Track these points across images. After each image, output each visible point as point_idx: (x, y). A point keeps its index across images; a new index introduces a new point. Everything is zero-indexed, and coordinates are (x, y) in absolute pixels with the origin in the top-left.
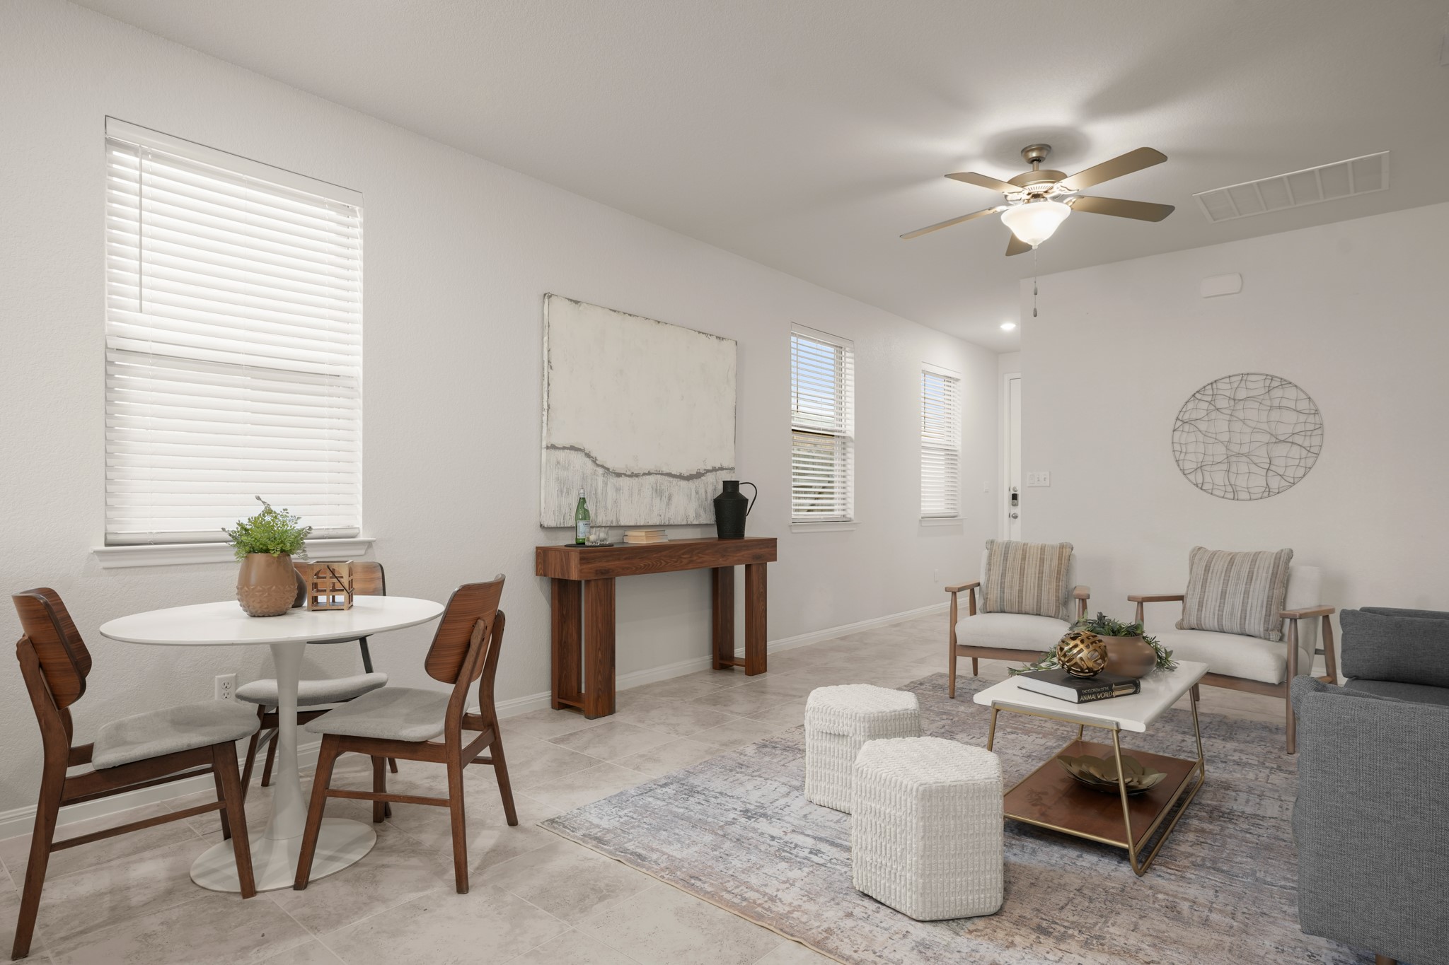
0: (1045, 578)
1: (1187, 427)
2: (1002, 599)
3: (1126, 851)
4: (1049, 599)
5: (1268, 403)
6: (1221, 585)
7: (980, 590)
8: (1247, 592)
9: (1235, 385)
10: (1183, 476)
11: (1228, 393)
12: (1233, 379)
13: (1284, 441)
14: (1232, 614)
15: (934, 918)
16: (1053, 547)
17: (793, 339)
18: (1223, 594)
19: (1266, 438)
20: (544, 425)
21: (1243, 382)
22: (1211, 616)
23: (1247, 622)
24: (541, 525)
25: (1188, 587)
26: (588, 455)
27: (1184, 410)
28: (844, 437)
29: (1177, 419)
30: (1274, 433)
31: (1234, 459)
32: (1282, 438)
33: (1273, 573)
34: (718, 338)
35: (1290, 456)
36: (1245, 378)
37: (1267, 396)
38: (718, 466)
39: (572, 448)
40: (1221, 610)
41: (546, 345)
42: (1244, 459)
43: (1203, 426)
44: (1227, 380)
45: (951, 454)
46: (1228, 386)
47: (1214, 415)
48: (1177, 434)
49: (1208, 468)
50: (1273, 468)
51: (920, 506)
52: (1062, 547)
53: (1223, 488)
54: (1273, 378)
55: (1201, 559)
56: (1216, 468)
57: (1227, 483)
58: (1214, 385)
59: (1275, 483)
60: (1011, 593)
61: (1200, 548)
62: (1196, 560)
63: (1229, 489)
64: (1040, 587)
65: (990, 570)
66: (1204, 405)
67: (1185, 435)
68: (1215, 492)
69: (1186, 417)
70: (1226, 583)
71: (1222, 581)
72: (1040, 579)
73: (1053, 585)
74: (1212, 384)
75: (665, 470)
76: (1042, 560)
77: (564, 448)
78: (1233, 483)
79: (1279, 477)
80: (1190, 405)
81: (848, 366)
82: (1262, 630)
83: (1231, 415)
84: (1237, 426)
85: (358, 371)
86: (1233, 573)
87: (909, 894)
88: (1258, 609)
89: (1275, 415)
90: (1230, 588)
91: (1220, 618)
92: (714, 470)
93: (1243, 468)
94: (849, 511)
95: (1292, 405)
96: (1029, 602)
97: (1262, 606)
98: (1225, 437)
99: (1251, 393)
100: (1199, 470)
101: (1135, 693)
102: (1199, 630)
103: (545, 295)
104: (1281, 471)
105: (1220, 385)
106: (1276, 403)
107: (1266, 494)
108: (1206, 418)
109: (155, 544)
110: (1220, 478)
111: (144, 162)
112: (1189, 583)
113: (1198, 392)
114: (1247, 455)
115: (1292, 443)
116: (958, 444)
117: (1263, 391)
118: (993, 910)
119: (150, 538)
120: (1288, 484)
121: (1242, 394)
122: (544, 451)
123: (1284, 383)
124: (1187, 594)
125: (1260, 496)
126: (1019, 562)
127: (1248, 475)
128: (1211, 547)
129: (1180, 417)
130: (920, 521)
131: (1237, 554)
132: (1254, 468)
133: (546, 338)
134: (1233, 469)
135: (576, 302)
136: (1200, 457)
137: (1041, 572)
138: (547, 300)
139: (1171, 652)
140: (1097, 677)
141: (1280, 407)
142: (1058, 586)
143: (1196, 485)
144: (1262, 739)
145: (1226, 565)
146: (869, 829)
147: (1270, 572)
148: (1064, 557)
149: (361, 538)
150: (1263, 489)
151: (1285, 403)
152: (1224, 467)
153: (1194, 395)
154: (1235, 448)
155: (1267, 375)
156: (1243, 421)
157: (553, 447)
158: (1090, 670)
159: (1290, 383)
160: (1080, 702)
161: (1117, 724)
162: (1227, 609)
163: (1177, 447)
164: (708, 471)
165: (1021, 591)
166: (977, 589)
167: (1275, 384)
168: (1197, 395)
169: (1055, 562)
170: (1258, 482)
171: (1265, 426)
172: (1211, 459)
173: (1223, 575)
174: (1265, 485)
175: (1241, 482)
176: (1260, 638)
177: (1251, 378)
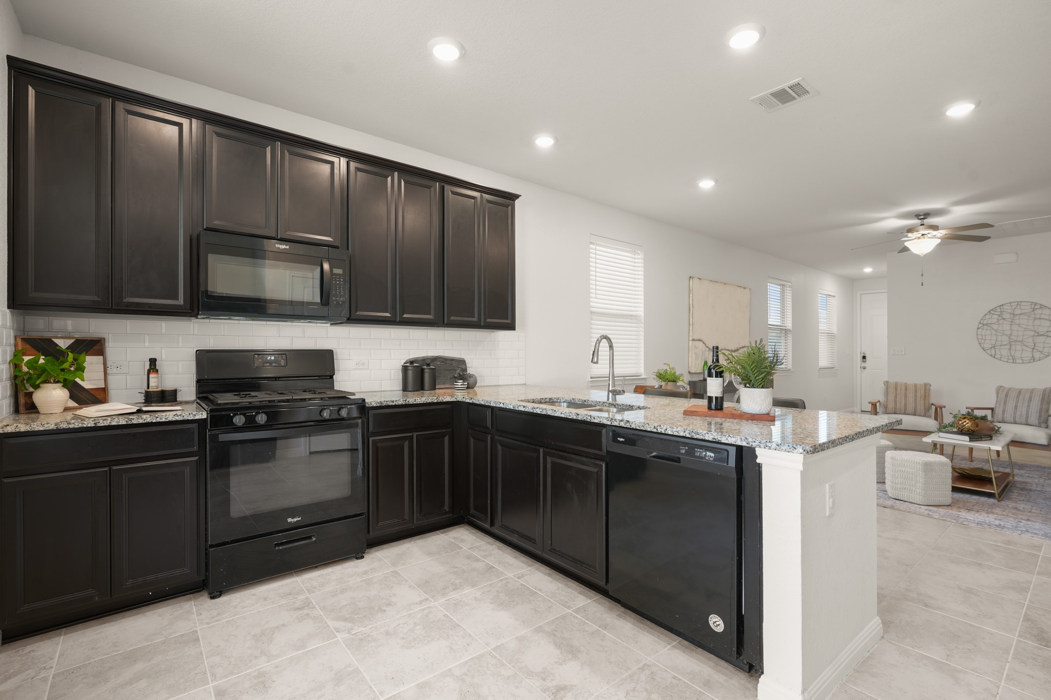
0: (918, 398)
1: (985, 327)
2: (895, 408)
3: (994, 494)
4: (920, 407)
5: (1033, 316)
6: (1014, 403)
7: (880, 404)
8: (1028, 406)
9: (1014, 307)
10: (984, 352)
11: (1010, 311)
12: (1012, 304)
13: (1042, 335)
14: (1021, 416)
15: (928, 504)
16: (920, 385)
17: (769, 284)
18: (1016, 407)
19: (1032, 333)
20: (691, 331)
21: (1019, 306)
22: (1010, 416)
23: (1029, 419)
24: (689, 372)
25: (996, 403)
26: (704, 343)
27: (984, 319)
28: (785, 329)
29: (980, 323)
30: (1037, 331)
31: (1014, 343)
32: (1041, 333)
33: (1042, 398)
34: (744, 288)
35: (1046, 342)
36: (1019, 304)
37: (1032, 313)
38: (744, 346)
39: (699, 340)
40: (1015, 413)
41: (691, 298)
42: (1020, 343)
43: (995, 327)
44: (1009, 305)
45: (831, 336)
46: (1010, 308)
47: (1001, 322)
48: (979, 330)
49: (998, 347)
50: (1036, 348)
51: (819, 363)
52: (925, 385)
53: (1007, 357)
54: (1036, 304)
55: (1003, 391)
56: (1002, 347)
57: (1009, 355)
58: (1002, 307)
59: (1037, 355)
60: (900, 405)
61: (1001, 386)
62: (1000, 391)
63: (1011, 358)
64: (916, 403)
65: (887, 395)
66: (996, 317)
67: (984, 331)
68: (1002, 359)
69: (985, 322)
70: (1017, 402)
71: (1015, 401)
72: (916, 399)
73: (923, 402)
74: (1000, 306)
75: (727, 348)
76: (916, 391)
77: (697, 340)
78: (1013, 355)
79: (1040, 353)
80: (987, 317)
81: (788, 294)
82: (1037, 422)
83: (1012, 322)
84: (1015, 327)
85: (642, 314)
86: (1021, 398)
87: (918, 496)
88: (1035, 413)
89: (1037, 322)
90: (1020, 404)
91: (1015, 417)
92: (743, 347)
93: (1019, 348)
94: (789, 365)
95: (1047, 317)
96: (910, 408)
97: (1037, 412)
98: (1008, 333)
99: (1023, 311)
100: (993, 348)
101: (991, 440)
102: (1003, 422)
103: (690, 277)
104: (1041, 349)
105: (1005, 307)
106: (1038, 316)
107: (1032, 361)
108: (997, 323)
109: (598, 378)
110: (1005, 352)
111: (597, 247)
112: (997, 402)
113: (992, 310)
114: (1021, 342)
115: (1048, 336)
116: (835, 330)
117: (1030, 310)
118: (948, 504)
119: (596, 376)
120: (1044, 356)
121: (1018, 312)
122: (691, 342)
123: (1042, 307)
124: (996, 407)
125: (1028, 361)
126: (903, 392)
127: (1021, 351)
128: (1007, 386)
129: (982, 322)
130: (819, 370)
131: (1022, 389)
132: (1025, 348)
133: (691, 295)
134: (1013, 348)
135: (700, 279)
136: (994, 342)
137: (916, 396)
138: (691, 280)
139: (1000, 427)
140: (974, 433)
141: (1040, 319)
142: (925, 402)
143: (991, 356)
144: (1037, 470)
145: (1017, 394)
146: (899, 476)
147: (1041, 397)
148: (927, 387)
149: (643, 377)
150: (1030, 358)
151: (1042, 316)
152: (1008, 347)
153: (989, 312)
154: (1014, 338)
155: (1032, 303)
156: (1019, 325)
157: (693, 340)
158: (972, 430)
159: (1046, 307)
160: (970, 441)
161: (989, 447)
162: (1018, 413)
163: (980, 337)
164: (741, 348)
165: (905, 404)
166: (878, 404)
167: (1036, 307)
168: (992, 312)
169: (923, 392)
170: (1027, 354)
171: (1032, 328)
172: (1000, 343)
173: (1015, 399)
174: (1031, 356)
175: (1018, 354)
176: (1036, 426)
177: (1023, 304)
